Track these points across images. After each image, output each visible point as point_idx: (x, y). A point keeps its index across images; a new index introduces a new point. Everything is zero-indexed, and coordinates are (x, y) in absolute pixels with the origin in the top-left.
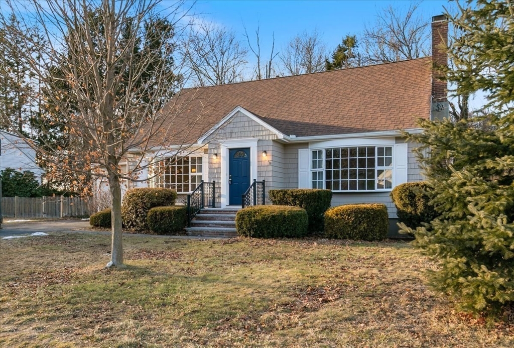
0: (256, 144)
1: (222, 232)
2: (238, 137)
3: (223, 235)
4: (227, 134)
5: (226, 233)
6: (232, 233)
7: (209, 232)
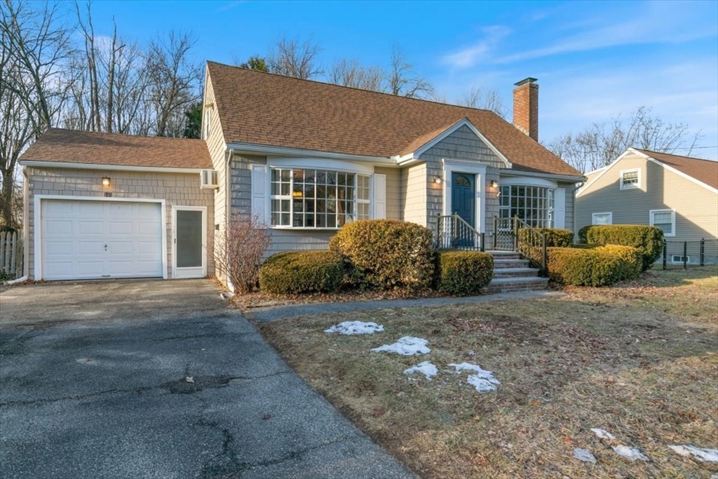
0: (484, 170)
1: (525, 284)
2: (463, 158)
3: (526, 287)
4: (451, 152)
5: (529, 284)
6: (534, 283)
7: (509, 285)
